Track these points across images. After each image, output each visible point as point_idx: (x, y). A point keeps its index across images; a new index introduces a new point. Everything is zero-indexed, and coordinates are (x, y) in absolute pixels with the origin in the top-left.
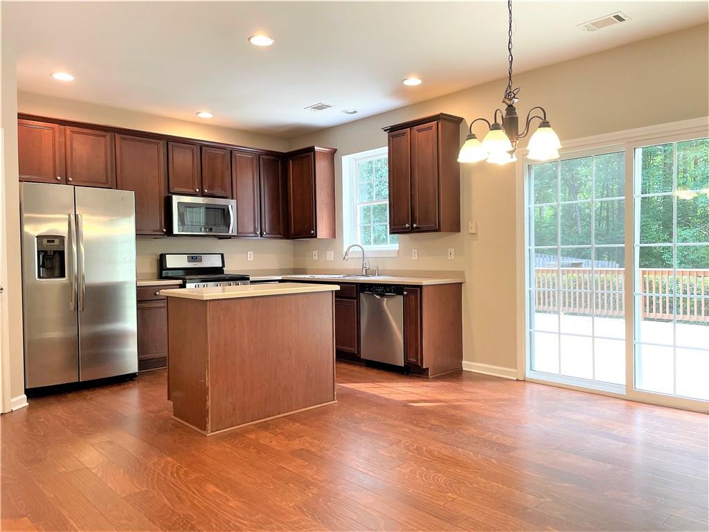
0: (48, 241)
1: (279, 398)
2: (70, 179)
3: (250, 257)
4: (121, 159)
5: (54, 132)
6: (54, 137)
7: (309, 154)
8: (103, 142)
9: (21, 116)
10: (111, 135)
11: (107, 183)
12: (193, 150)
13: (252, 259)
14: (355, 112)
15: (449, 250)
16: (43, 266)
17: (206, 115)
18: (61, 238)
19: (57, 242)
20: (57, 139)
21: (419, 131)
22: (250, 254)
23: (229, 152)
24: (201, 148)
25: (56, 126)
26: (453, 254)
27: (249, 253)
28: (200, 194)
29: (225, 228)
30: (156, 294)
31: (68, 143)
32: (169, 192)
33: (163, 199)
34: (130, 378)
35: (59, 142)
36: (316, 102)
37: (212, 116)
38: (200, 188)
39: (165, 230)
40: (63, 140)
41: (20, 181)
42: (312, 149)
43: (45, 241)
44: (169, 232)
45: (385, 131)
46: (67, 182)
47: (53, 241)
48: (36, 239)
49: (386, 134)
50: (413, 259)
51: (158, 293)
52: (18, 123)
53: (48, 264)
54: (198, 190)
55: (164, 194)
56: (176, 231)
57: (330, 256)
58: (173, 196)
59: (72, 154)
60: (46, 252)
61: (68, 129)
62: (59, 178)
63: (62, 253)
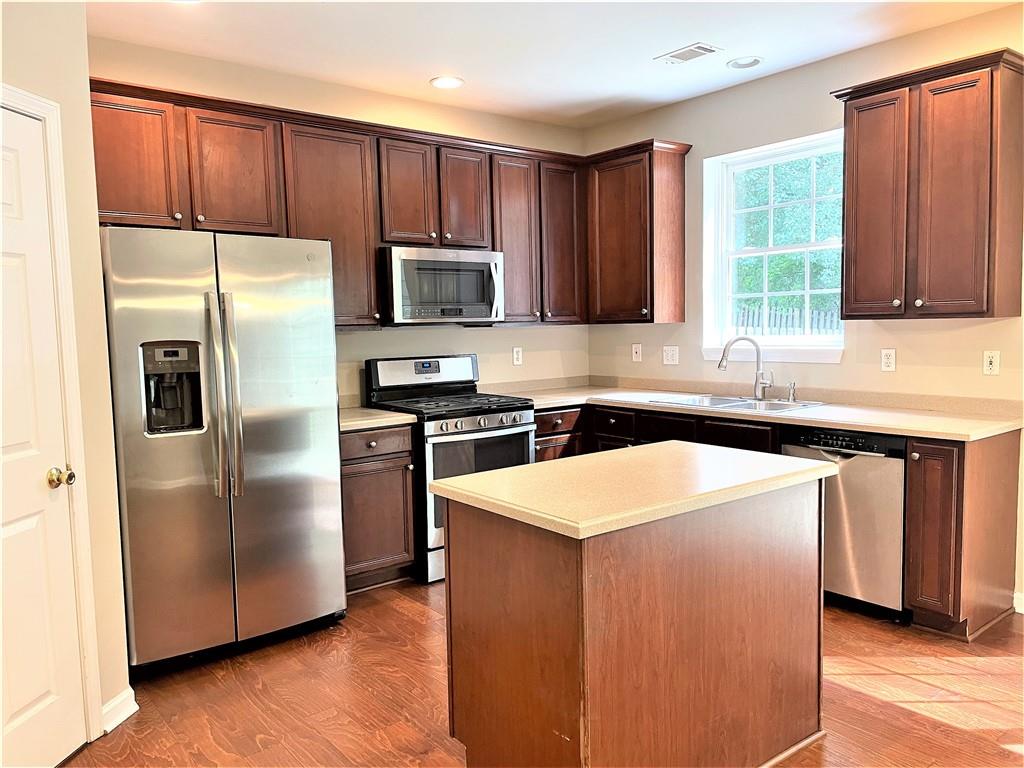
0: (166, 354)
1: (723, 751)
2: (201, 218)
3: (517, 359)
4: (295, 173)
5: (165, 123)
6: (165, 130)
7: (641, 156)
8: (262, 138)
9: (97, 86)
10: (275, 125)
11: (270, 224)
12: (424, 155)
13: (520, 362)
14: (756, 62)
15: (987, 354)
16: (157, 404)
17: (448, 83)
18: (192, 346)
19: (183, 353)
20: (171, 134)
21: (935, 92)
22: (517, 352)
23: (487, 157)
24: (438, 151)
25: (168, 107)
26: (996, 362)
27: (515, 350)
28: (437, 243)
29: (484, 308)
30: (370, 446)
31: (194, 143)
32: (382, 241)
33: (372, 252)
34: (331, 622)
35: (177, 140)
36: (684, 43)
37: (460, 83)
38: (438, 232)
39: (377, 316)
40: (182, 137)
41: (101, 224)
42: (646, 147)
43: (159, 353)
44: (387, 320)
45: (838, 97)
46: (195, 226)
47: (176, 354)
48: (140, 349)
49: (841, 103)
50: (884, 368)
51: (374, 444)
52: (92, 101)
53: (168, 400)
54: (434, 235)
55: (374, 243)
56: (398, 317)
57: (671, 355)
58: (393, 248)
59: (201, 166)
60: (160, 378)
61: (193, 113)
62: (179, 216)
63: (194, 378)
